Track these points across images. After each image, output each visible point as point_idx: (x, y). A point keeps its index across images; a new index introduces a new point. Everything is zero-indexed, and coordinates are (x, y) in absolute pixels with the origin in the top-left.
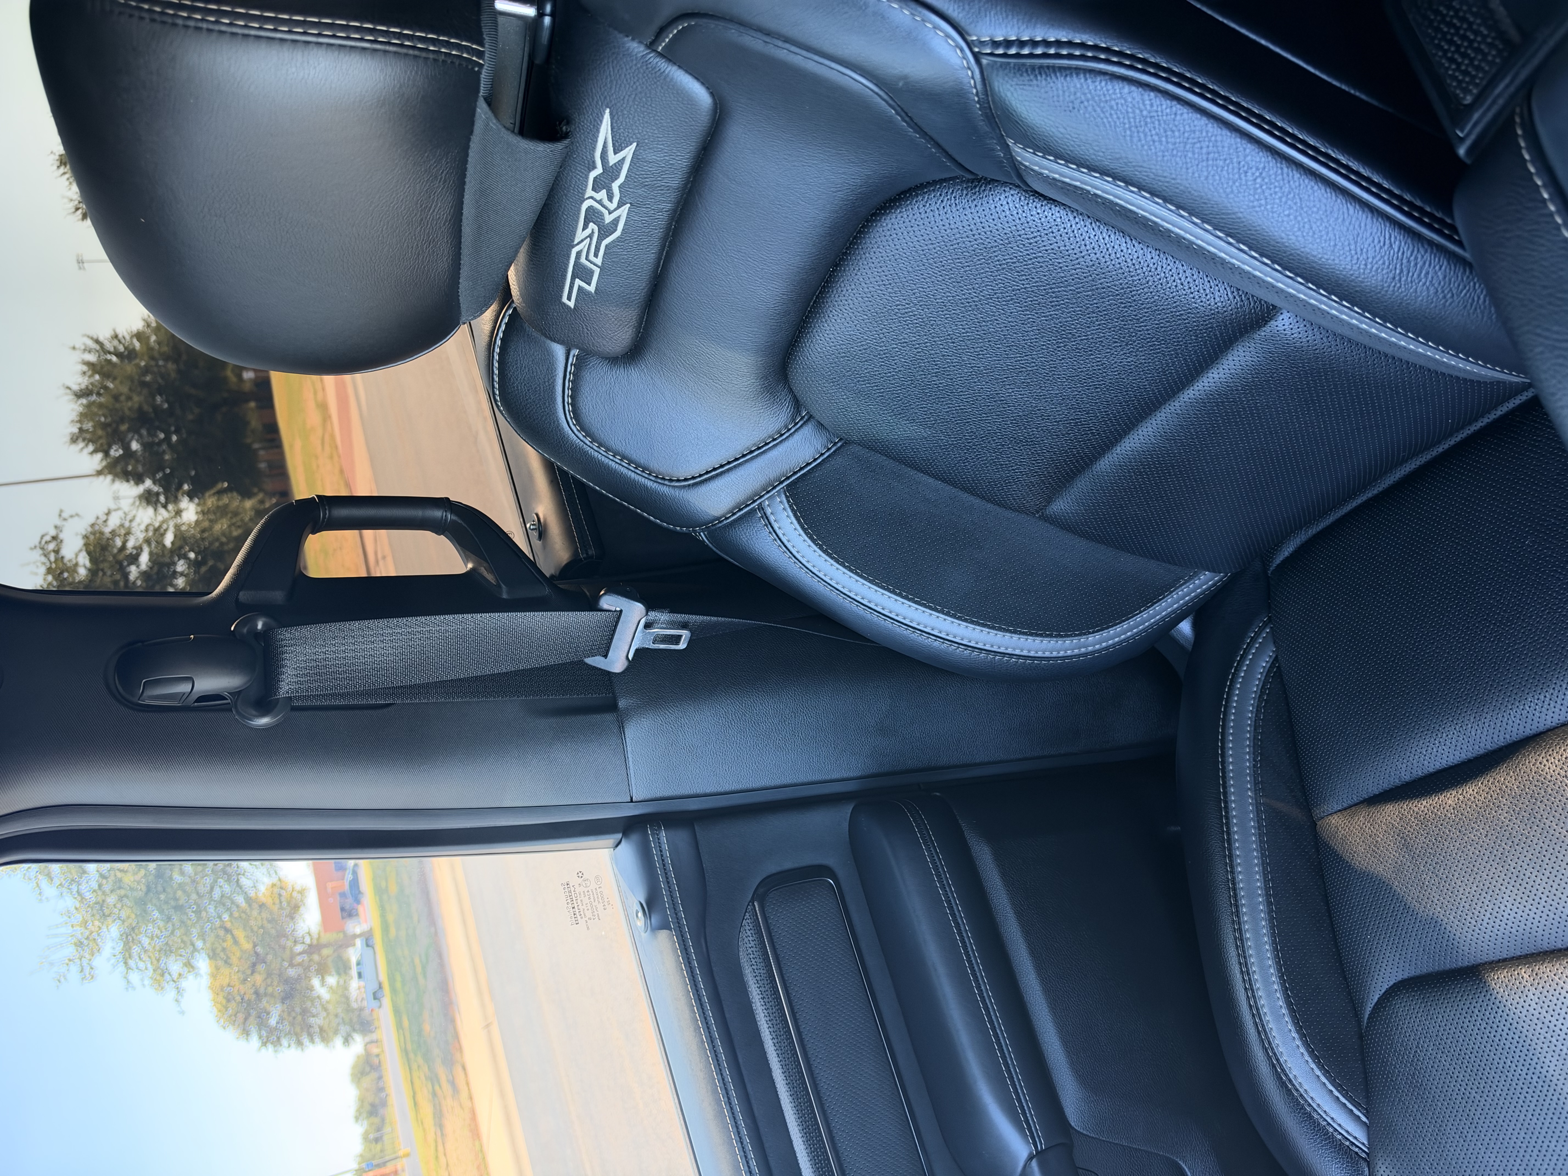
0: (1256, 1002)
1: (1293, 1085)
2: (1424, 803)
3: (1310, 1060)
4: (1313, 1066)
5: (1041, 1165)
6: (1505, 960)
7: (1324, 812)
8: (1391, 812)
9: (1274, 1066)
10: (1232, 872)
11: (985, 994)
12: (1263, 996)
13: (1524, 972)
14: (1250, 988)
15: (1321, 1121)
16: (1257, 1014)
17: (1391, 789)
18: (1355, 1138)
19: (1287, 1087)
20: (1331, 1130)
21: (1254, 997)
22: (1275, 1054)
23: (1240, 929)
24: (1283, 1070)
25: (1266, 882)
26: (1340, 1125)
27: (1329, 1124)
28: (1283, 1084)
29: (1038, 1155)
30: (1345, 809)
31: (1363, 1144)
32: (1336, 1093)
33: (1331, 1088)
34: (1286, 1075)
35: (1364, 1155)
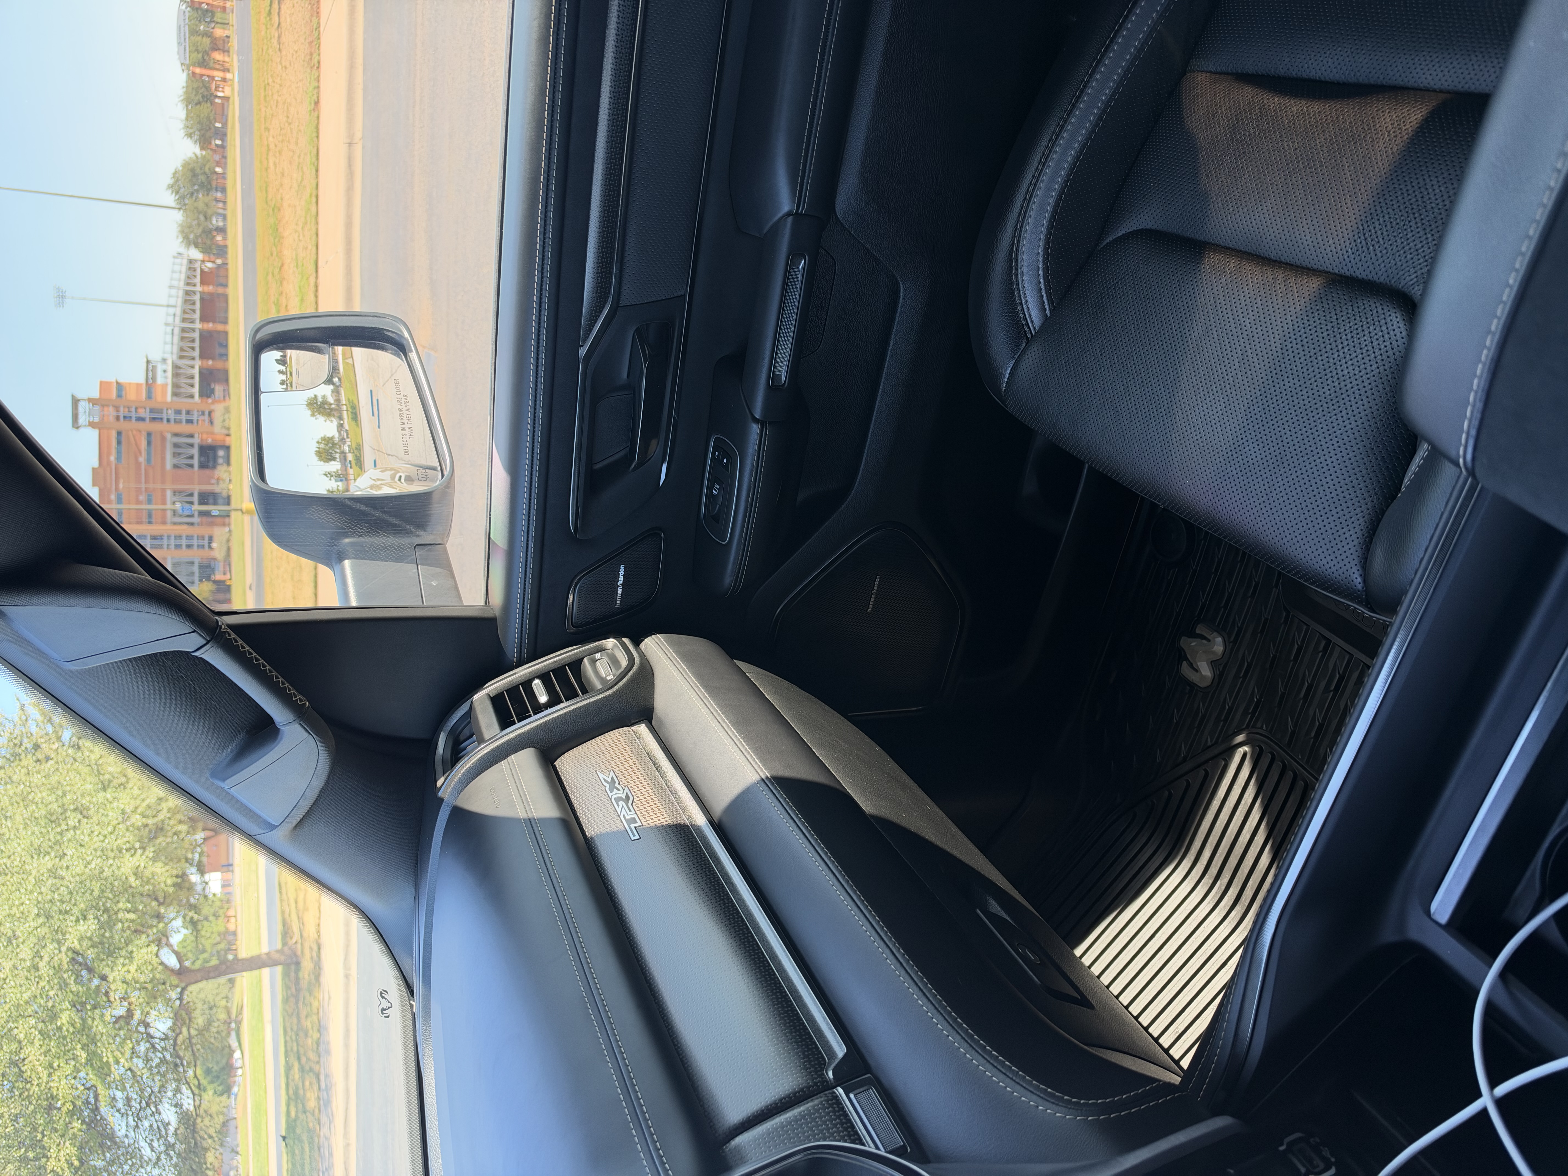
0: (1033, 190)
1: (1017, 265)
2: (1276, 99)
3: (1041, 253)
4: (1041, 259)
5: (794, 223)
6: (1228, 248)
7: (1198, 66)
8: (1247, 94)
9: (1013, 244)
10: (1091, 76)
11: (824, 64)
12: (1043, 188)
13: (1233, 262)
14: (1037, 178)
15: (1017, 299)
16: (1028, 200)
17: (1263, 75)
18: (1032, 322)
19: (1011, 264)
20: (1019, 308)
21: (1035, 185)
22: (1020, 236)
23: (1062, 127)
24: (1017, 250)
25: (1110, 99)
26: (1028, 308)
27: (1021, 304)
28: (1010, 259)
29: (796, 215)
30: (1216, 73)
31: (1035, 329)
32: (1042, 286)
33: (1042, 280)
34: (1017, 255)
35: (1029, 336)
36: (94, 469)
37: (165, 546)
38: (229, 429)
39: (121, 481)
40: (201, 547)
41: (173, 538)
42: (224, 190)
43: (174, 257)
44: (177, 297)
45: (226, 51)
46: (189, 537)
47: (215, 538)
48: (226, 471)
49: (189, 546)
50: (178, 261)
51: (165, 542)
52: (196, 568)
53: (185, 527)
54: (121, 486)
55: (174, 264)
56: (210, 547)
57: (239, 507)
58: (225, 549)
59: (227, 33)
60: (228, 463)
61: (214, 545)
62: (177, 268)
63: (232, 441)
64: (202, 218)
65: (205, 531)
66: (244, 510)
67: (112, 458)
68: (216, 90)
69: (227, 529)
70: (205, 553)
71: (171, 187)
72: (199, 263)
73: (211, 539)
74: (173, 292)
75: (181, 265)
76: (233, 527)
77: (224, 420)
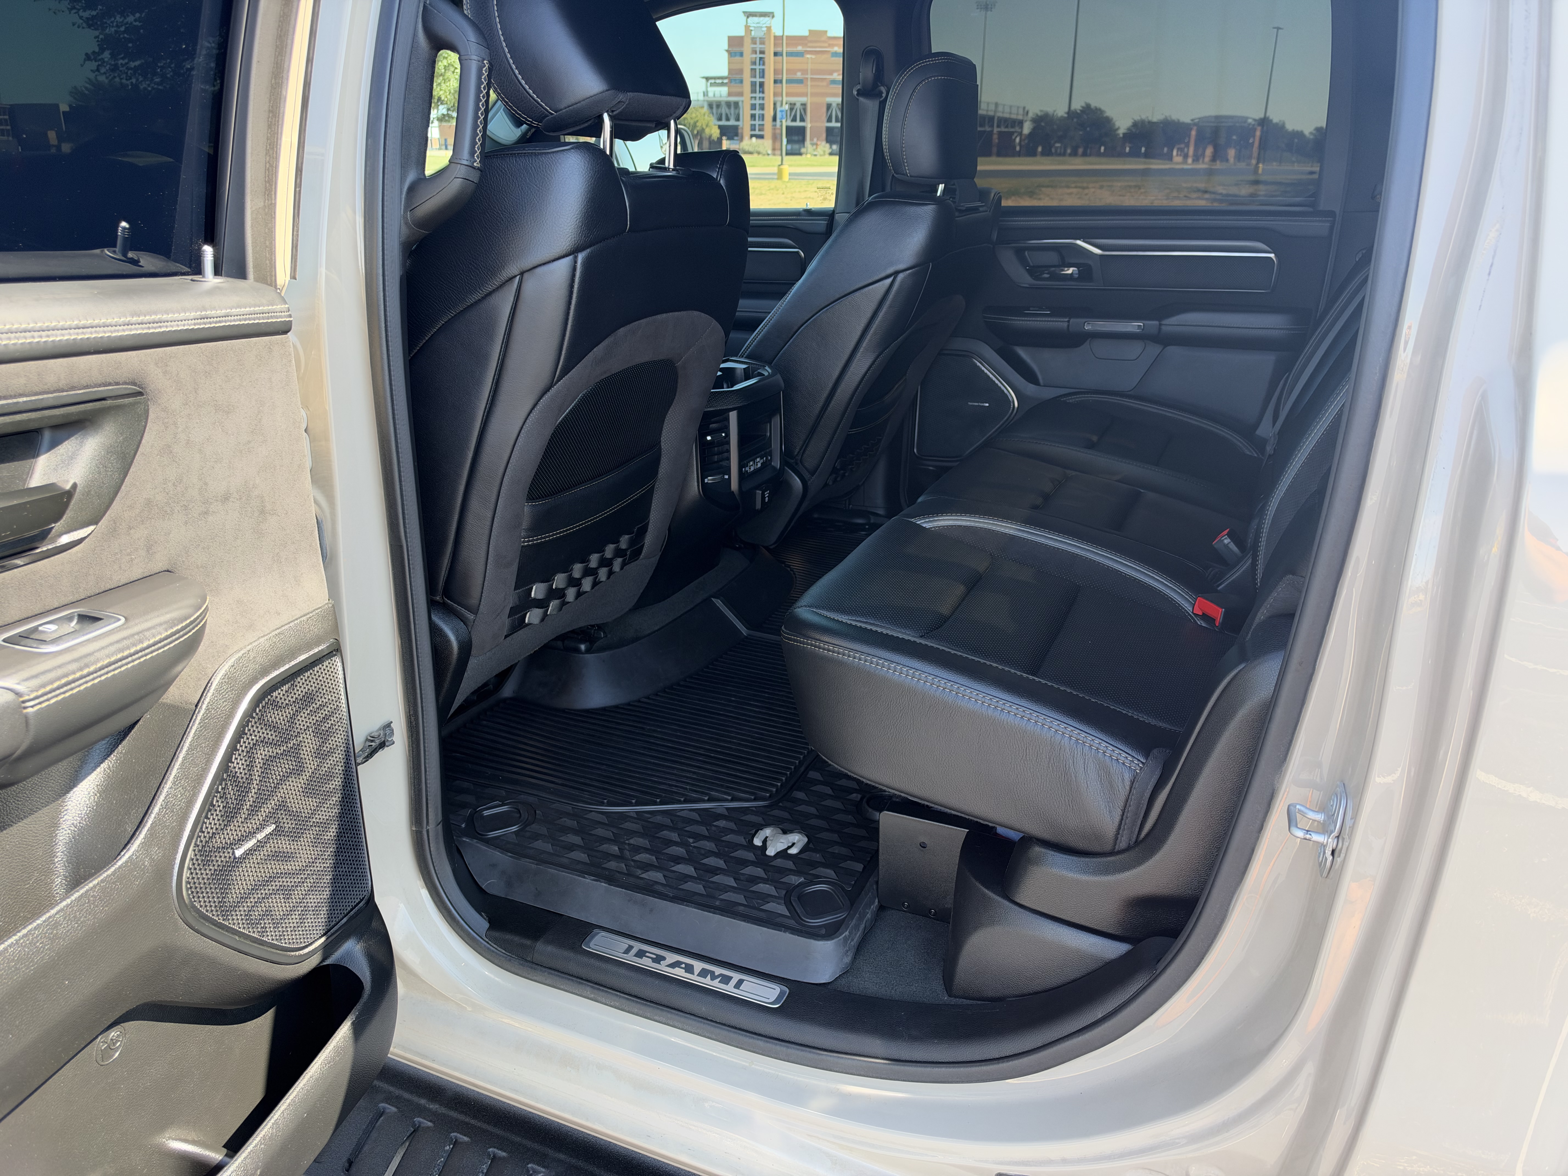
36: (826, 32)
37: (754, 95)
39: (813, 57)
40: (753, 128)
41: (761, 102)
42: (1084, 154)
43: (1024, 108)
44: (987, 111)
45: (1214, 159)
46: (762, 117)
47: (760, 141)
48: (824, 152)
49: (753, 117)
50: (1021, 111)
51: (758, 95)
52: (732, 122)
53: (772, 113)
54: (808, 56)
55: (1018, 107)
56: (752, 136)
58: (751, 150)
59: (1232, 160)
61: (754, 139)
62: (1014, 111)
64: (1060, 133)
65: (768, 131)
66: (782, 167)
67: (836, 49)
68: (1178, 149)
69: (770, 152)
70: (747, 131)
71: (1088, 106)
72: (1020, 130)
73: (761, 137)
74: (992, 107)
75: (1017, 114)
76: (771, 157)
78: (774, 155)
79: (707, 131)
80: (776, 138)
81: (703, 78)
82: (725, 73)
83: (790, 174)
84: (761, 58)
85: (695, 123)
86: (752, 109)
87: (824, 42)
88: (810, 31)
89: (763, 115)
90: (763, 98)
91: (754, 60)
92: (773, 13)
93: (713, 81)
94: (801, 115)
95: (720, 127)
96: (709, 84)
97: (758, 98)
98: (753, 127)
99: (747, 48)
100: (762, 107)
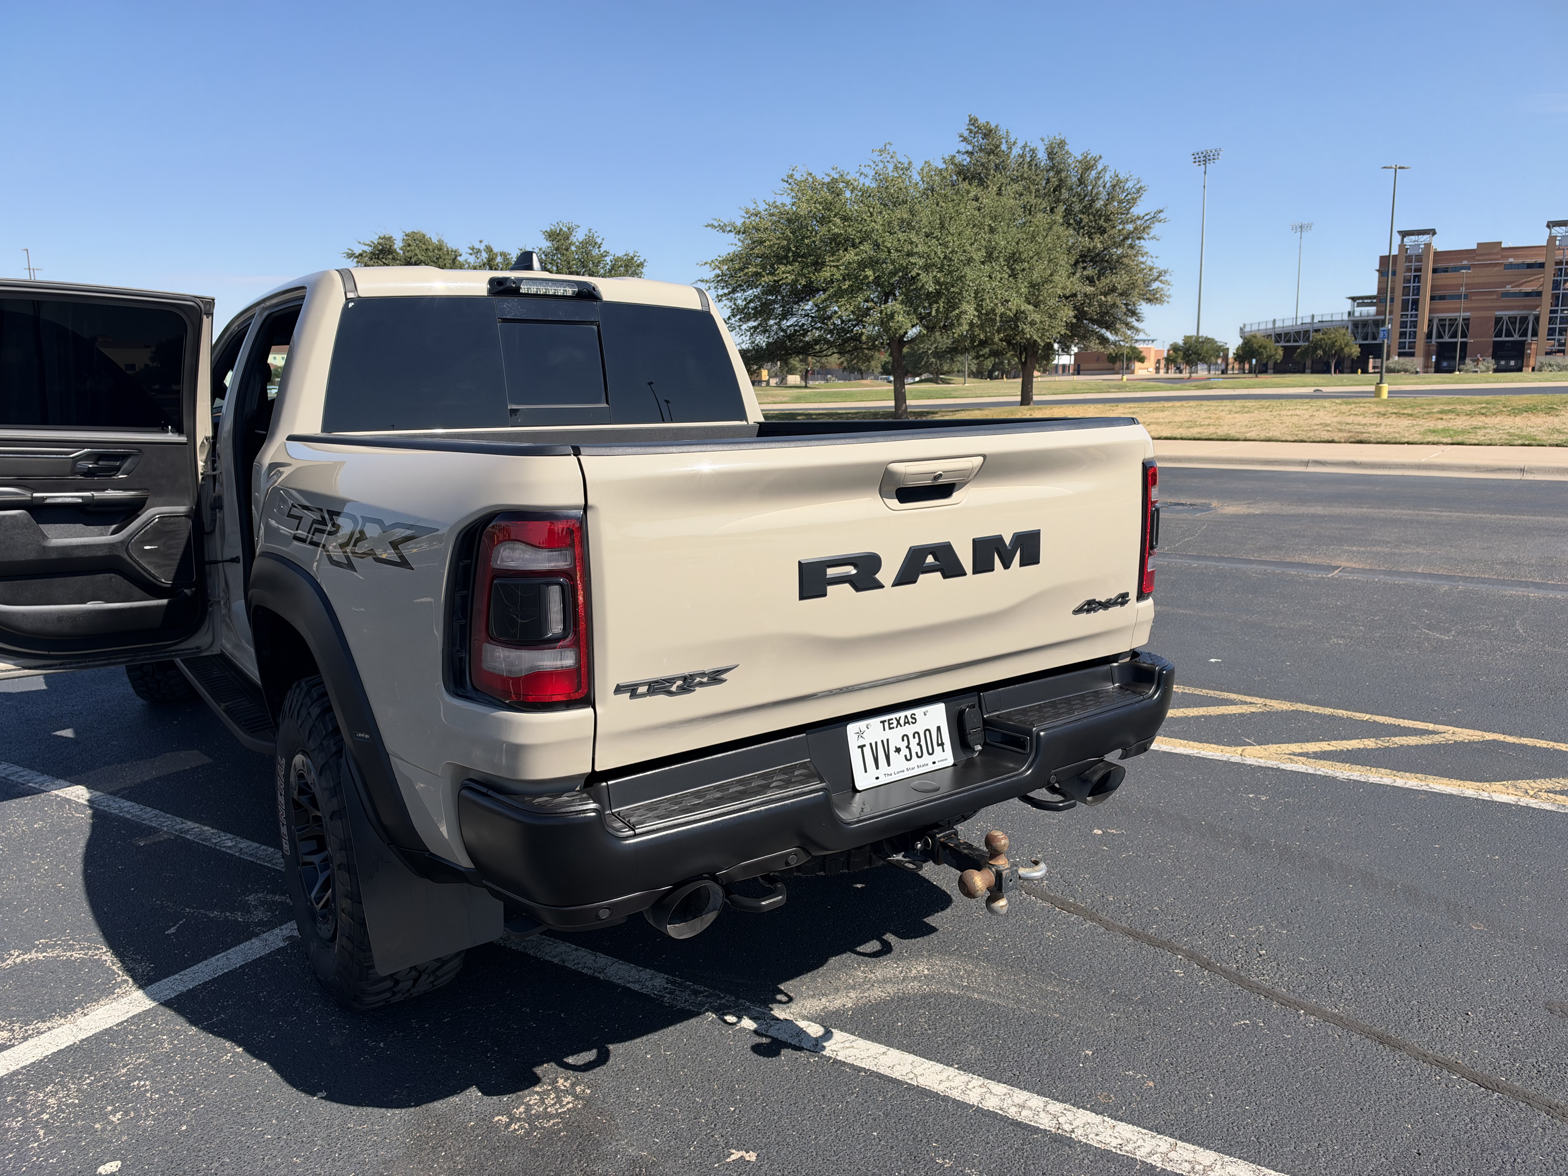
36: (1501, 243)
37: (1406, 313)
38: (1540, 371)
41: (1414, 319)
46: (1414, 335)
47: (1410, 359)
48: (1488, 368)
49: (1403, 334)
51: (1411, 312)
53: (1426, 330)
56: (1400, 354)
57: (1384, 381)
58: (1398, 368)
60: (1496, 371)
61: (1403, 358)
63: (1527, 373)
65: (1420, 349)
67: (1511, 260)
69: (1419, 369)
70: (1394, 350)
73: (1410, 355)
77: (1550, 365)
78: (1426, 372)
79: (1346, 350)
80: (1428, 356)
81: (1349, 298)
82: (1374, 292)
83: (1389, 392)
84: (1415, 276)
85: (1333, 343)
86: (1401, 327)
87: (1496, 254)
88: (1479, 244)
89: (1415, 332)
90: (1416, 316)
91: (1409, 278)
92: (1434, 229)
93: (1361, 301)
94: (1463, 331)
95: (1361, 346)
96: (1356, 304)
97: (1409, 316)
98: (1402, 345)
99: (1401, 266)
100: (1414, 324)
